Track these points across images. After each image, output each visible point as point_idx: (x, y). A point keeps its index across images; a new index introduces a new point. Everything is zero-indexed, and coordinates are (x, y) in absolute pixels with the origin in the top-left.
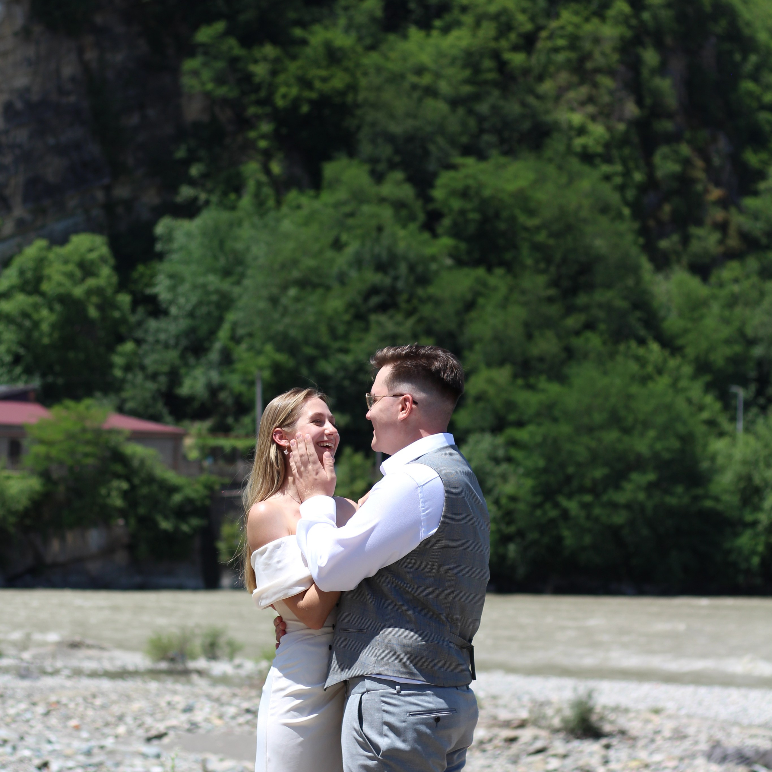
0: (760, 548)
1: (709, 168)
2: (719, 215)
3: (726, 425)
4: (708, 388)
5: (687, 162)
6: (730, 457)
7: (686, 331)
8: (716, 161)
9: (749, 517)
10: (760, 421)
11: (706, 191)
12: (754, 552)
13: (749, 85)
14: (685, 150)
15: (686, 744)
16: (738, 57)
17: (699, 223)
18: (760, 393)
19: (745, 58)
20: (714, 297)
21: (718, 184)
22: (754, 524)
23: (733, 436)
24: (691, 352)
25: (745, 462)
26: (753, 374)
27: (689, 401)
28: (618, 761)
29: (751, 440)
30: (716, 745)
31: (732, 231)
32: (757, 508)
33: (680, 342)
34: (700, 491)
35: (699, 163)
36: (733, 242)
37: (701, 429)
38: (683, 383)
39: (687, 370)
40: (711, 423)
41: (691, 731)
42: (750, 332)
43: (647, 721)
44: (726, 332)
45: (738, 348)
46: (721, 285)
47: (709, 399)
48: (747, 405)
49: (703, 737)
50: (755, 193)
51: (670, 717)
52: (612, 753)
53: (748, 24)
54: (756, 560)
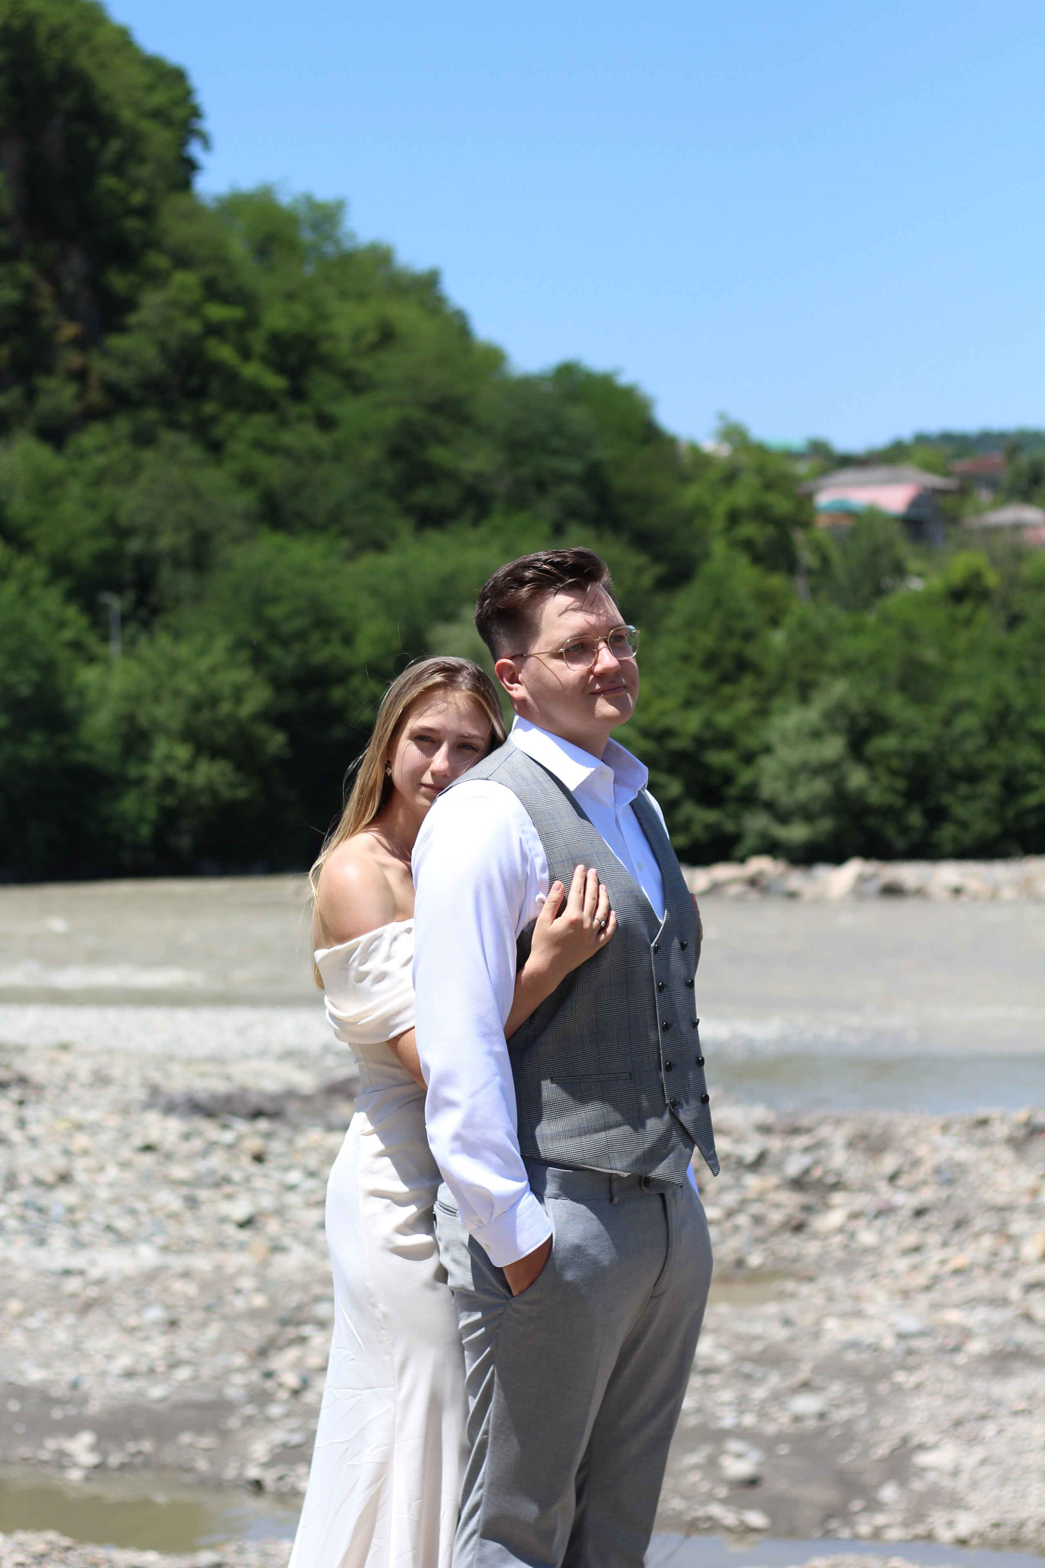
0: (151, 813)
1: (59, 295)
2: (73, 359)
3: (97, 648)
4: (70, 596)
5: (28, 288)
6: (104, 692)
7: (35, 521)
8: (70, 285)
9: (133, 771)
10: (143, 641)
11: (56, 328)
12: (141, 819)
13: (109, 181)
14: (26, 271)
15: (112, 1092)
16: (93, 142)
17: (48, 370)
18: (140, 602)
19: (104, 144)
20: (74, 473)
21: (72, 316)
22: (141, 781)
23: (106, 661)
24: (44, 548)
25: (126, 697)
26: (128, 575)
27: (45, 616)
28: (39, 1121)
29: (134, 667)
30: (155, 1091)
31: (93, 381)
32: (145, 759)
33: (29, 535)
34: (63, 739)
35: (45, 289)
36: (95, 396)
37: (64, 656)
38: (35, 592)
39: (40, 573)
40: (77, 646)
41: (116, 1072)
42: (123, 519)
43: (53, 1062)
44: (92, 520)
45: (107, 542)
46: (81, 455)
47: (72, 612)
48: (125, 619)
49: (134, 1080)
50: (123, 329)
51: (85, 1055)
52: (29, 1113)
53: (107, 98)
54: (145, 831)
